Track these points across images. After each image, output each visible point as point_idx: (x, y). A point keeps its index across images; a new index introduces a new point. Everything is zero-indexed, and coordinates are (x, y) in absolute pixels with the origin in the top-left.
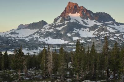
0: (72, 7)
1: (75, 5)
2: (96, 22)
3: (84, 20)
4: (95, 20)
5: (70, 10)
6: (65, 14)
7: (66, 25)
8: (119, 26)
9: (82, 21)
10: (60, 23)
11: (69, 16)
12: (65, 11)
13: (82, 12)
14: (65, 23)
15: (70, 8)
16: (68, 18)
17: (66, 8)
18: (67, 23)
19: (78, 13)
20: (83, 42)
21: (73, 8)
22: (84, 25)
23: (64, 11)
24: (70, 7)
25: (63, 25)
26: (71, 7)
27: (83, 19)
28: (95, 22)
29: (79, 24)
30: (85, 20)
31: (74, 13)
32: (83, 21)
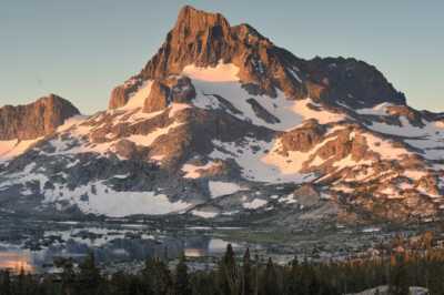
0: (201, 33)
1: (212, 23)
2: (316, 109)
3: (258, 98)
4: (308, 100)
5: (191, 45)
6: (165, 64)
7: (175, 125)
8: (422, 126)
9: (250, 106)
10: (146, 110)
11: (187, 80)
12: (166, 50)
13: (249, 58)
14: (171, 115)
15: (192, 39)
16: (185, 88)
17: (169, 36)
18: (178, 115)
19: (228, 61)
20: (260, 208)
21: (205, 39)
22: (259, 122)
23: (161, 50)
24: (187, 32)
25: (163, 121)
26: (195, 30)
27: (256, 94)
28: (309, 106)
29: (238, 116)
30: (264, 101)
31: (210, 60)
32: (251, 101)
